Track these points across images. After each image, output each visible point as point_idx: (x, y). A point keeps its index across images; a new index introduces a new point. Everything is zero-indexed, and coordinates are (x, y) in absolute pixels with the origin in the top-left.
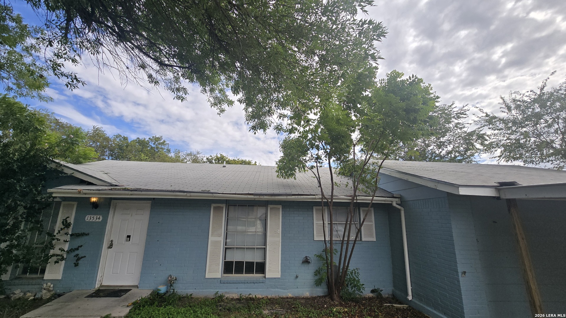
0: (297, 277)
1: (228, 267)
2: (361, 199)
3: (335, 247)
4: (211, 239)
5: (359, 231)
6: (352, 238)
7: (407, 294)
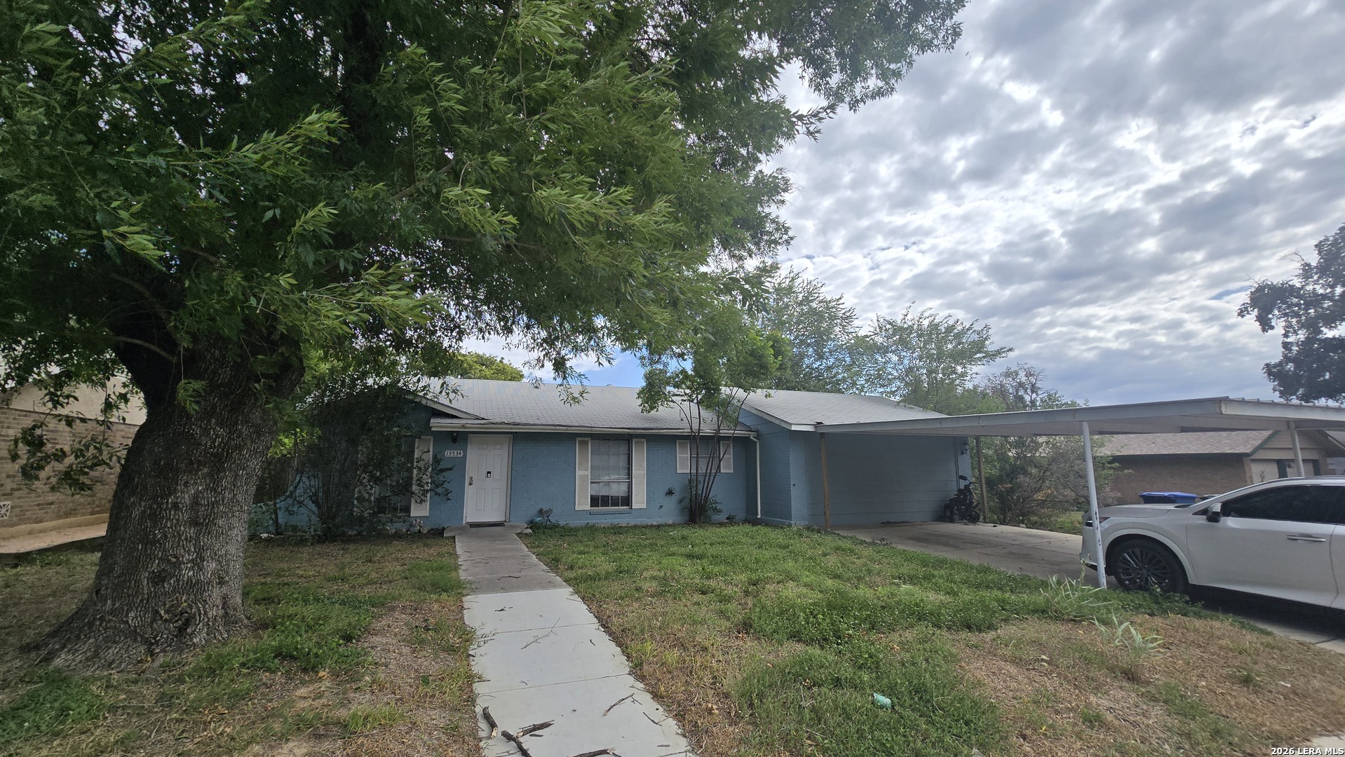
0: (661, 507)
1: (595, 501)
2: (724, 432)
3: (701, 479)
4: (578, 473)
5: (719, 467)
6: (714, 471)
7: (757, 514)
